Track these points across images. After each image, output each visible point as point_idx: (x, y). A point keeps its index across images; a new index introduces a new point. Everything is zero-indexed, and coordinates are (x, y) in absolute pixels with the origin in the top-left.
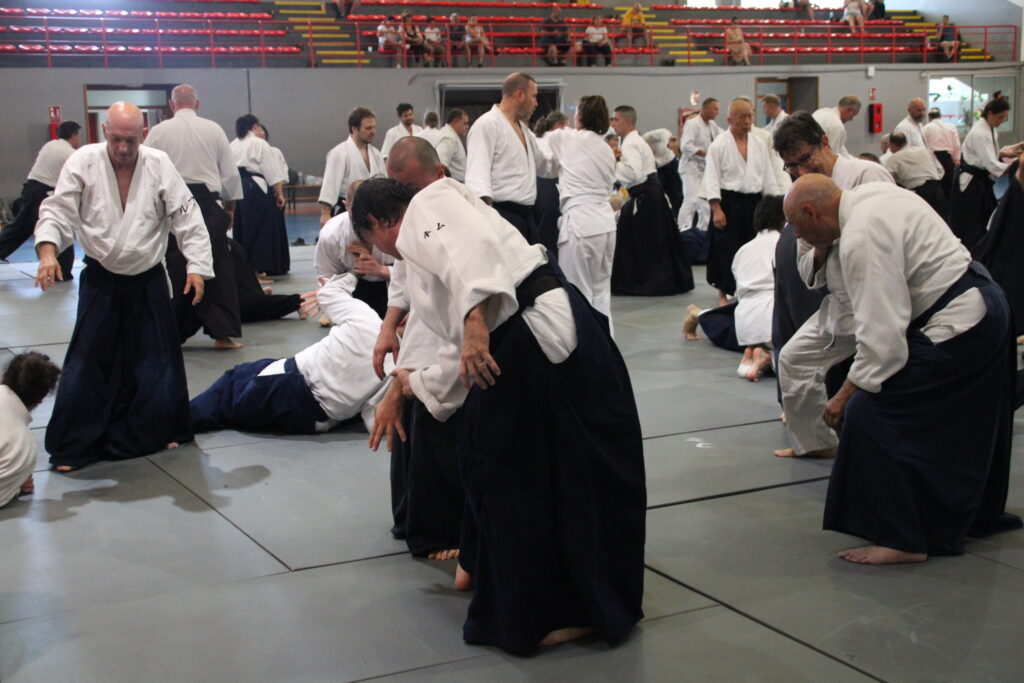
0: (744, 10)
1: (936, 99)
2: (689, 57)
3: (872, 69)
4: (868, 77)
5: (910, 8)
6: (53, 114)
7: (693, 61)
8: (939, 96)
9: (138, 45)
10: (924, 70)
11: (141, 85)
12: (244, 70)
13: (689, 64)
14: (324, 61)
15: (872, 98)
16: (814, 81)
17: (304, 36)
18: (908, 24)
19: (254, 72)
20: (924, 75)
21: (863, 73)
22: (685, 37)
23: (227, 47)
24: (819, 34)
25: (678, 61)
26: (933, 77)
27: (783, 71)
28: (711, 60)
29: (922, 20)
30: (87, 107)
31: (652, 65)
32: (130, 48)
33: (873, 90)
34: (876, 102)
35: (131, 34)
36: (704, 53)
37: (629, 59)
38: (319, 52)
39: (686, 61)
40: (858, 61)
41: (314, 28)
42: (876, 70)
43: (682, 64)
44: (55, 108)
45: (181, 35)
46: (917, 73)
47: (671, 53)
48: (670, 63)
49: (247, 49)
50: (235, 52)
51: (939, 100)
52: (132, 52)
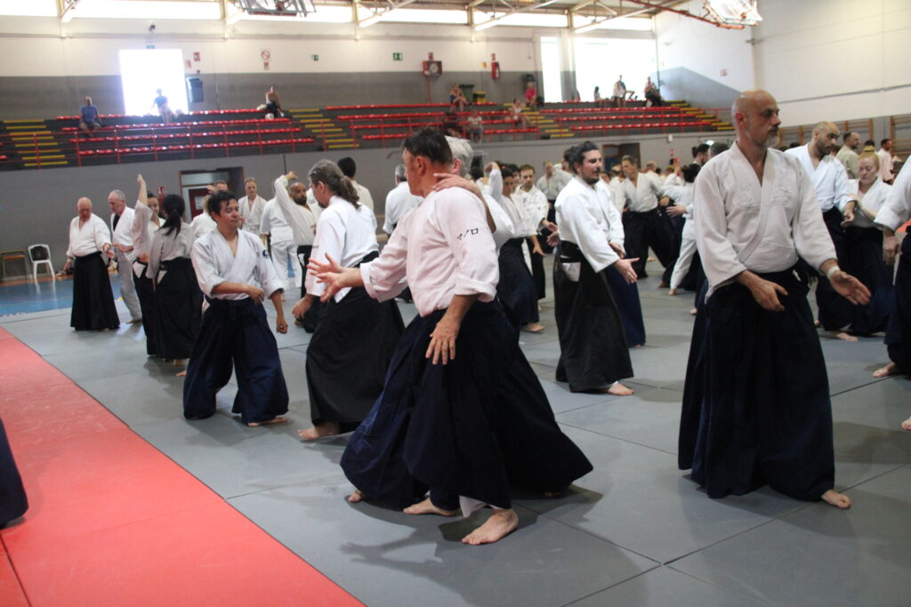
0: (583, 103)
2: (560, 133)
3: (671, 137)
4: (668, 142)
5: (681, 100)
6: (160, 192)
7: (563, 135)
9: (209, 143)
10: (700, 137)
11: (214, 169)
12: (281, 155)
13: (560, 138)
14: (330, 147)
16: (637, 146)
17: (314, 131)
18: (682, 109)
19: (287, 156)
21: (665, 140)
22: (551, 121)
23: (266, 141)
24: (633, 116)
25: (553, 136)
27: (617, 140)
28: (572, 135)
29: (689, 106)
30: (182, 186)
31: (537, 139)
32: (204, 145)
33: (672, 150)
34: (674, 157)
35: (203, 136)
36: (567, 130)
37: (520, 136)
38: (327, 141)
39: (558, 135)
40: (661, 132)
41: (325, 125)
42: (674, 137)
43: (554, 138)
44: (161, 188)
45: (234, 135)
47: (547, 131)
48: (547, 137)
49: (278, 141)
50: (272, 144)
52: (205, 148)
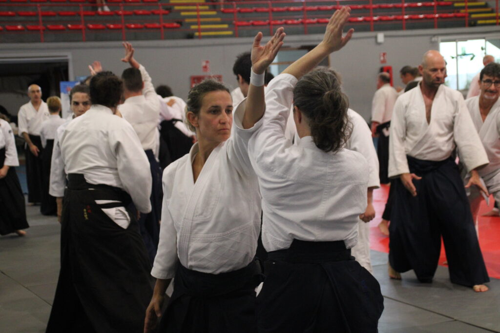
1: (472, 59)
3: (381, 37)
4: (380, 44)
8: (474, 56)
10: (434, 35)
13: (200, 37)
15: (384, 62)
20: (434, 39)
21: (373, 40)
22: (214, 13)
25: (195, 34)
26: (443, 41)
28: (230, 33)
33: (384, 54)
34: (387, 65)
36: (226, 26)
40: (368, 29)
42: (385, 36)
46: (426, 39)
47: (192, 27)
48: (190, 36)
51: (474, 58)
